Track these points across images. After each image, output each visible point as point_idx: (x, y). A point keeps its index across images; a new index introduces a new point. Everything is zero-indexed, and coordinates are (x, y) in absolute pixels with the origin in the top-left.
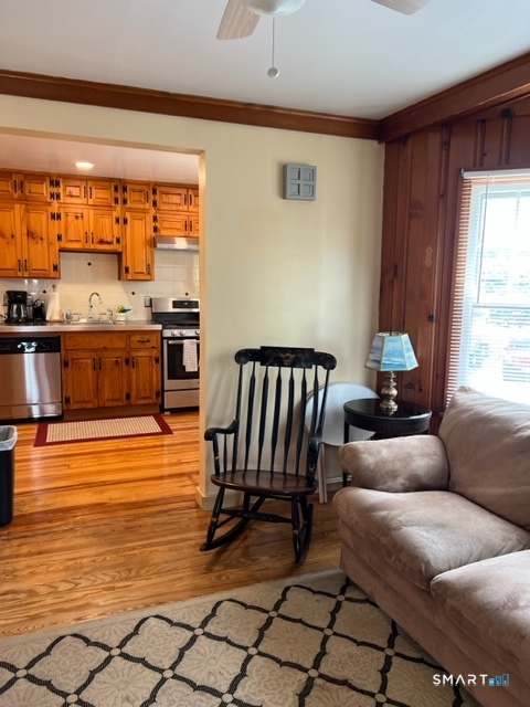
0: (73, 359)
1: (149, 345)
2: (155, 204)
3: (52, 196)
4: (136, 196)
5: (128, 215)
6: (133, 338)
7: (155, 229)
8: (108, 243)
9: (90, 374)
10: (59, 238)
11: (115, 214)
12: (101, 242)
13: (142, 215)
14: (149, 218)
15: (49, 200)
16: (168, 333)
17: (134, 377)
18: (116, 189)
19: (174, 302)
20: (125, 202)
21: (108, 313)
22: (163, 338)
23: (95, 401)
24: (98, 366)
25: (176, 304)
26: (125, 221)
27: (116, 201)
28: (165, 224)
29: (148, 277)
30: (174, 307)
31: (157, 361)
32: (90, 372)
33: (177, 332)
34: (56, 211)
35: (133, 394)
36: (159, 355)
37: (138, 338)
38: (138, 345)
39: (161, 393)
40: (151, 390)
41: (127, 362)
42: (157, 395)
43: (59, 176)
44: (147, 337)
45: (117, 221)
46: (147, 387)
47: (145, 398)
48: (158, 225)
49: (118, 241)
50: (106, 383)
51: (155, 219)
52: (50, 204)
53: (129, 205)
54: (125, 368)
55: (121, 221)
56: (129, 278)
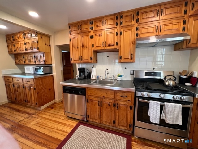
0: (90, 100)
1: (127, 99)
2: (137, 21)
3: (90, 29)
4: (128, 19)
5: (122, 30)
6: (118, 94)
7: (137, 35)
8: (112, 45)
9: (97, 108)
10: (93, 46)
11: (116, 31)
12: (109, 45)
13: (130, 28)
14: (134, 29)
15: (89, 31)
16: (139, 94)
17: (118, 114)
18: (117, 18)
19: (146, 73)
20: (121, 23)
21: (113, 77)
22: (135, 97)
23: (99, 120)
24: (101, 105)
25: (147, 74)
26: (121, 34)
27: (117, 24)
28: (143, 31)
29: (132, 61)
30: (146, 75)
31: (131, 108)
32: (97, 106)
33: (145, 94)
34: (92, 35)
35: (117, 122)
36: (133, 105)
37: (121, 94)
38: (121, 98)
39: (132, 126)
40: (127, 123)
41: (114, 105)
42: (130, 126)
43: (93, 19)
44: (125, 94)
45: (117, 34)
46: (125, 121)
47: (123, 126)
48: (139, 32)
49: (117, 44)
50: (104, 114)
51: (137, 29)
52: (90, 32)
53: (123, 24)
54: (113, 108)
55: (119, 34)
56: (121, 61)
